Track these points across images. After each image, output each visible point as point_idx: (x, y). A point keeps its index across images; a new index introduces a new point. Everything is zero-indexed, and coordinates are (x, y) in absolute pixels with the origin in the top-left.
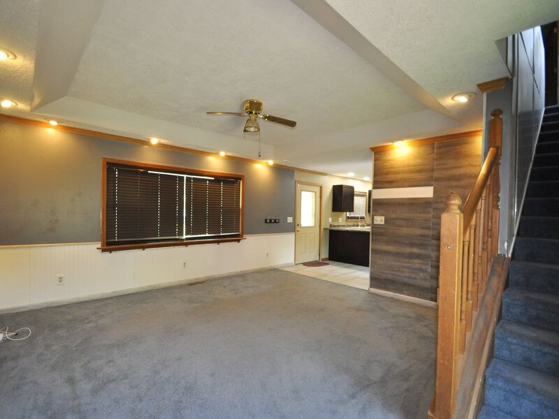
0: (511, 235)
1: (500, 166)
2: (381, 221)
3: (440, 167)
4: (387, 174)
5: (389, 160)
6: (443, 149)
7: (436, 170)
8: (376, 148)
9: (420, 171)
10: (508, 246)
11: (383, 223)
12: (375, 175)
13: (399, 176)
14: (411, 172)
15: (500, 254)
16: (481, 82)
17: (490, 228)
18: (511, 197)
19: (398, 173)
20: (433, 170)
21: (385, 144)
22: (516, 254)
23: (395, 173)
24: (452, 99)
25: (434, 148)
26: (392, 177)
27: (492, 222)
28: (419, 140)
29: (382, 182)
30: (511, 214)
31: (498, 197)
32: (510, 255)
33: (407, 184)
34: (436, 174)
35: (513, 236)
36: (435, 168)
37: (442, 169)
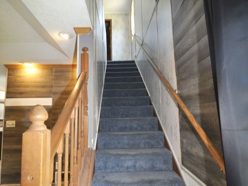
0: (95, 132)
1: (88, 85)
2: (12, 124)
3: (56, 85)
4: (18, 86)
5: (20, 76)
6: (58, 74)
7: (54, 86)
8: (10, 65)
9: (43, 87)
10: (94, 142)
11: (14, 126)
12: (8, 87)
13: (28, 89)
14: (37, 87)
15: (90, 148)
16: (76, 27)
17: (82, 130)
18: (94, 107)
19: (27, 87)
20: (52, 87)
21: (16, 64)
22: (98, 145)
23: (24, 86)
24: (59, 35)
25: (52, 71)
26: (22, 89)
27: (83, 126)
28: (43, 65)
29: (14, 93)
30: (95, 118)
31: (87, 107)
32: (95, 148)
33: (34, 95)
34: (54, 90)
35: (97, 133)
36: (53, 85)
37: (58, 87)
